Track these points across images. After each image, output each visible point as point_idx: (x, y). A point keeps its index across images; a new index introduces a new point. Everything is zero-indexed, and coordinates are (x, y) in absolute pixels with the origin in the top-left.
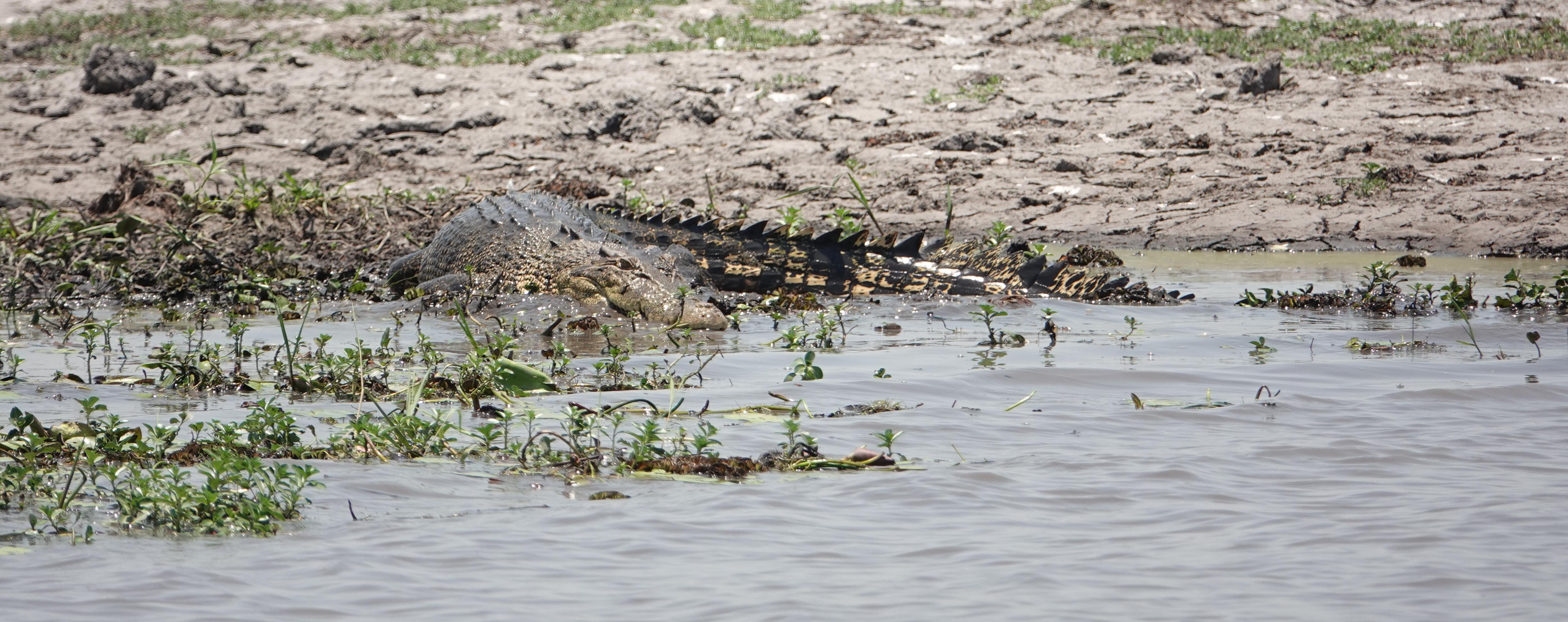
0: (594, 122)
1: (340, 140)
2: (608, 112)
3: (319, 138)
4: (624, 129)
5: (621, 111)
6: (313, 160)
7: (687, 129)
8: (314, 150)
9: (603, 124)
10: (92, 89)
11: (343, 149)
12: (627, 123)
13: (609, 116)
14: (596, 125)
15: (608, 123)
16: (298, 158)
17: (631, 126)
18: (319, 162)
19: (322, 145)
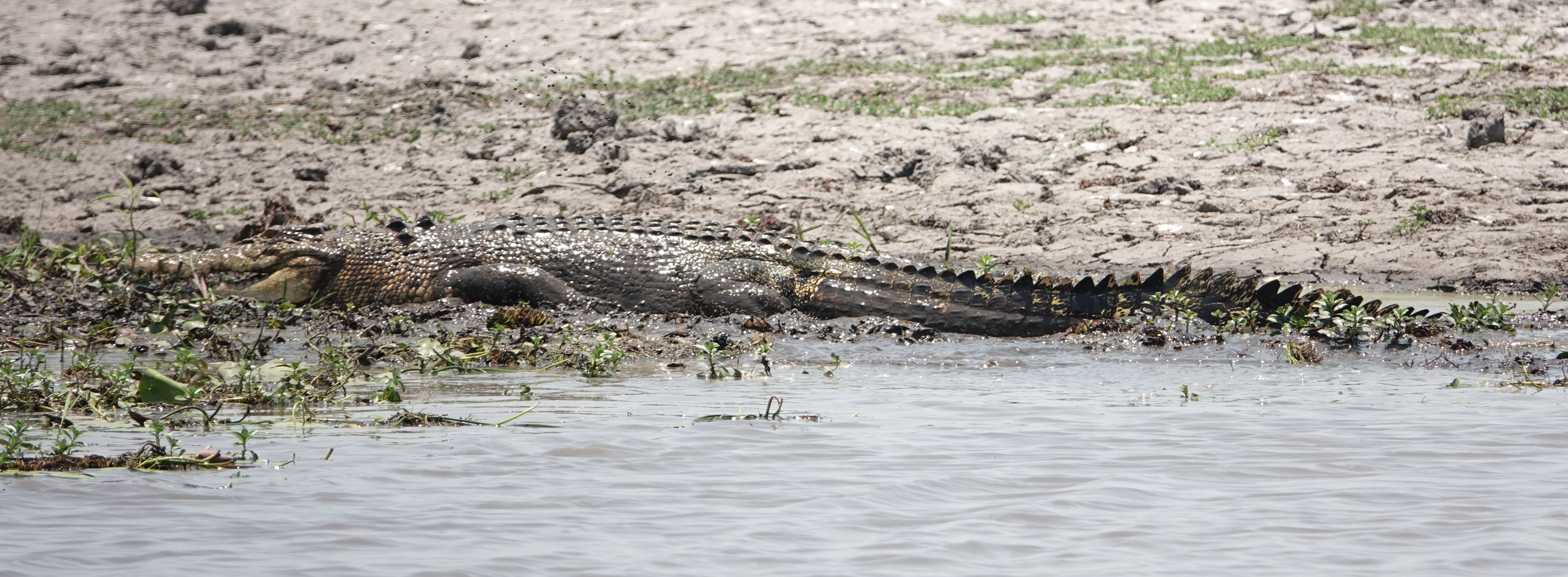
0: (891, 167)
1: (638, 180)
2: (907, 158)
3: (618, 179)
4: (916, 172)
5: (919, 157)
6: (611, 197)
7: (962, 173)
8: (614, 189)
9: (899, 169)
10: (559, 136)
11: (640, 188)
12: (919, 168)
13: (907, 161)
14: (893, 169)
15: (904, 169)
16: (598, 196)
17: (922, 171)
18: (617, 199)
19: (620, 185)
